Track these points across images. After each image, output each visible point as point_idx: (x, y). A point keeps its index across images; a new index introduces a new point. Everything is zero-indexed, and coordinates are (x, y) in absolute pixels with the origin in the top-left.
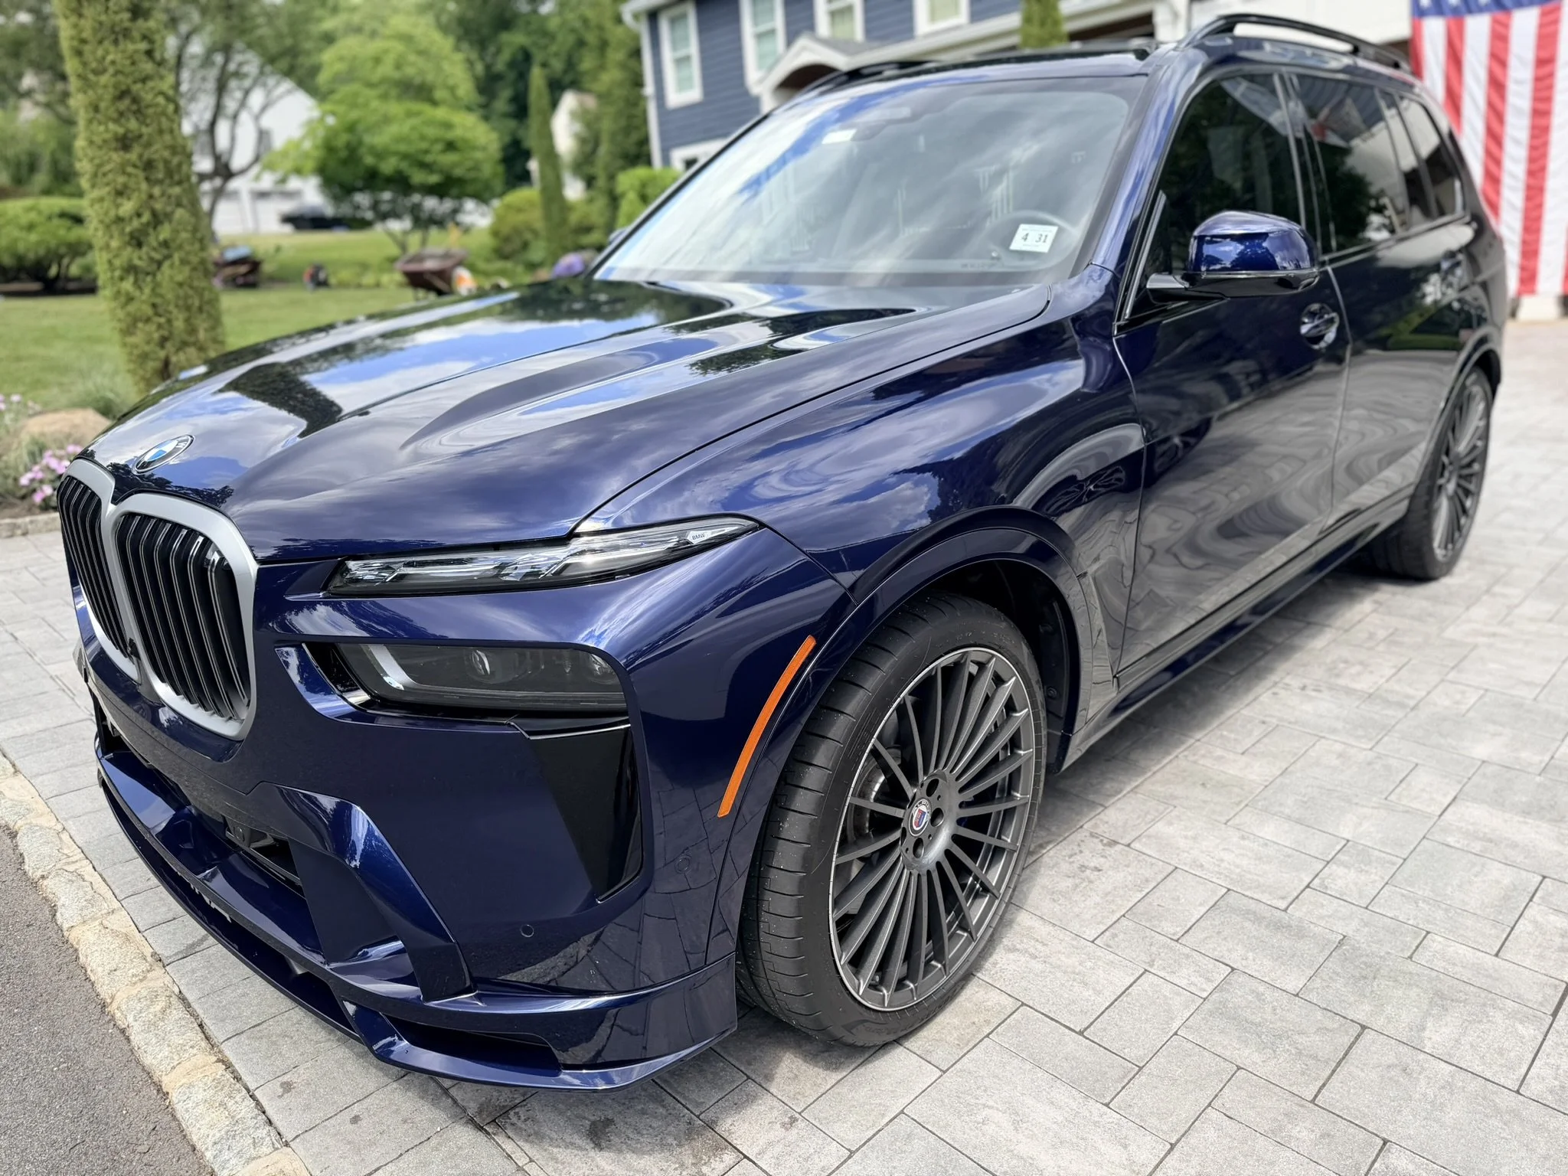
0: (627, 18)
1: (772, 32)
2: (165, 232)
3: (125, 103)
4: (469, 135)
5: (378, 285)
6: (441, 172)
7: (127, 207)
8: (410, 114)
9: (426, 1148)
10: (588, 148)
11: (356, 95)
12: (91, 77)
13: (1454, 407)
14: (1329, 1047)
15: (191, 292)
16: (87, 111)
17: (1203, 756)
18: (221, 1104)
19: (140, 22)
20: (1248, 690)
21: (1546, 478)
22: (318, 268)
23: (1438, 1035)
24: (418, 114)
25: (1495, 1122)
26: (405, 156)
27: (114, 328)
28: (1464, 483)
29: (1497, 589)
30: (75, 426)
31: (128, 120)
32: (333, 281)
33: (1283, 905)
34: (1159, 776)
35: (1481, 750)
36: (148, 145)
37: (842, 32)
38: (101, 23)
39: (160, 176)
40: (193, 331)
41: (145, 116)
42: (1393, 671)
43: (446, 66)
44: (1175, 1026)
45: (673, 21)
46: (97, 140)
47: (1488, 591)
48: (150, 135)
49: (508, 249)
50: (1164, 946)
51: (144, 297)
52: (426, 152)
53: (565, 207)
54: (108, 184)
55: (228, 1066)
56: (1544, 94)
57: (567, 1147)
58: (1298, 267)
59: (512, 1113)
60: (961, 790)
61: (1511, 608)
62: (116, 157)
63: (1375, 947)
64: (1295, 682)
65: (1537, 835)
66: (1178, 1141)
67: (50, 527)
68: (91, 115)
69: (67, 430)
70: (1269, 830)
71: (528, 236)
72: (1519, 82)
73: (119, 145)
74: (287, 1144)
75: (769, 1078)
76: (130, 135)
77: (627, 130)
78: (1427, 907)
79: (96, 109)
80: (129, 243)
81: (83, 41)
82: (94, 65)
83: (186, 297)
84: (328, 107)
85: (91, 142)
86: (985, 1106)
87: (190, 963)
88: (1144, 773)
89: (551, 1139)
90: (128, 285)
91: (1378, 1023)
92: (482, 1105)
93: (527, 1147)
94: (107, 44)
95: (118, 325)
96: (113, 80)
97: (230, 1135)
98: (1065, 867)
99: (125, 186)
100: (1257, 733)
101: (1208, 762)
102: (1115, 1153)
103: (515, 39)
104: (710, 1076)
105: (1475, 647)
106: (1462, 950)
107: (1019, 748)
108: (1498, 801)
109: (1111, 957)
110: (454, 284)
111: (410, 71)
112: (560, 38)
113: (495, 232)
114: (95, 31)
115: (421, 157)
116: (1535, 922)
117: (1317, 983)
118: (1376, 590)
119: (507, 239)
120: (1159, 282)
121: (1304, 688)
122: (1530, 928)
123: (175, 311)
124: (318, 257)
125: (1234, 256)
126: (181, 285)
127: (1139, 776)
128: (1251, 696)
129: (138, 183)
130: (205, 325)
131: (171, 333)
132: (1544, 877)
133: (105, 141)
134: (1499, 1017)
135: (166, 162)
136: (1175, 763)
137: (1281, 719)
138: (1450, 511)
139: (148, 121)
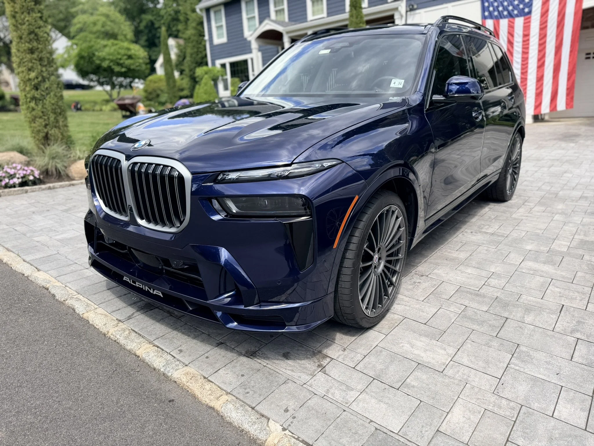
0: (198, 10)
1: (254, 17)
2: (47, 84)
3: (32, 36)
4: (137, 53)
5: (101, 110)
6: (126, 67)
7: (33, 75)
8: (113, 45)
9: (233, 363)
10: (181, 59)
11: (86, 37)
12: (19, 26)
13: (512, 144)
14: (498, 323)
15: (57, 107)
16: (17, 39)
17: (445, 252)
18: (161, 356)
19: (38, 6)
20: (455, 233)
21: (536, 172)
22: (77, 103)
23: (529, 319)
24: (116, 44)
25: (548, 338)
26: (112, 61)
27: (26, 121)
28: (514, 170)
29: (526, 203)
30: (12, 158)
31: (33, 42)
32: (83, 108)
33: (478, 289)
34: (432, 258)
35: (529, 247)
36: (42, 52)
37: (280, 18)
38: (23, 6)
39: (46, 63)
40: (57, 121)
41: (40, 41)
42: (499, 227)
43: (122, 27)
44: (453, 321)
45: (215, 12)
46: (21, 50)
47: (523, 204)
48: (42, 48)
49: (151, 97)
50: (444, 301)
51: (39, 109)
52: (120, 59)
53: (174, 81)
54: (25, 66)
55: (158, 347)
56: (526, 46)
57: (277, 360)
58: (478, 93)
59: (257, 353)
60: (387, 251)
61: (531, 209)
62: (29, 56)
63: (507, 299)
64: (469, 231)
65: (548, 269)
66: (460, 348)
67: (9, 194)
68: (19, 40)
69: (9, 159)
70: (469, 270)
71: (159, 92)
72: (517, 42)
73: (30, 51)
74: (186, 365)
75: (334, 339)
76: (34, 48)
77: (197, 53)
78: (520, 288)
79: (21, 38)
80: (33, 89)
81: (16, 12)
82: (20, 21)
83: (55, 109)
84: (74, 41)
85: (18, 51)
86: (401, 343)
87: (131, 321)
88: (427, 257)
89: (272, 358)
90: (32, 104)
91: (512, 317)
92: (246, 351)
93: (265, 361)
94: (25, 13)
95: (28, 120)
96: (28, 27)
97: (167, 364)
98: (409, 283)
99: (32, 67)
100: (460, 245)
101: (447, 253)
102: (442, 352)
103: (147, 17)
104: (316, 340)
105: (522, 219)
106: (532, 298)
107: (401, 240)
108: (536, 260)
109: (429, 305)
110: (137, 109)
111: (108, 28)
112: (165, 18)
113: (145, 91)
114: (21, 9)
115: (118, 61)
116: (551, 290)
117: (491, 308)
118: (489, 205)
119: (150, 93)
120: (436, 97)
121: (472, 232)
122: (550, 292)
123: (51, 114)
124: (77, 99)
125: (456, 90)
126: (53, 104)
127: (426, 258)
128: (456, 235)
129: (37, 66)
130: (63, 120)
131: (49, 122)
132: (552, 279)
133: (25, 50)
134: (545, 314)
135: (48, 58)
136: (436, 254)
137: (467, 241)
138: (511, 178)
139: (41, 43)
